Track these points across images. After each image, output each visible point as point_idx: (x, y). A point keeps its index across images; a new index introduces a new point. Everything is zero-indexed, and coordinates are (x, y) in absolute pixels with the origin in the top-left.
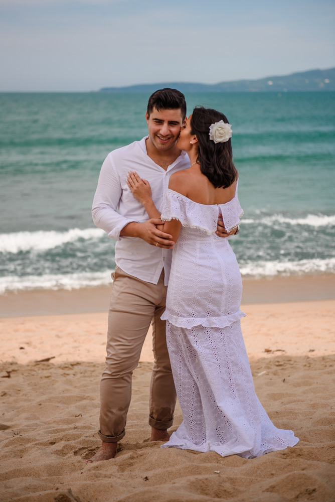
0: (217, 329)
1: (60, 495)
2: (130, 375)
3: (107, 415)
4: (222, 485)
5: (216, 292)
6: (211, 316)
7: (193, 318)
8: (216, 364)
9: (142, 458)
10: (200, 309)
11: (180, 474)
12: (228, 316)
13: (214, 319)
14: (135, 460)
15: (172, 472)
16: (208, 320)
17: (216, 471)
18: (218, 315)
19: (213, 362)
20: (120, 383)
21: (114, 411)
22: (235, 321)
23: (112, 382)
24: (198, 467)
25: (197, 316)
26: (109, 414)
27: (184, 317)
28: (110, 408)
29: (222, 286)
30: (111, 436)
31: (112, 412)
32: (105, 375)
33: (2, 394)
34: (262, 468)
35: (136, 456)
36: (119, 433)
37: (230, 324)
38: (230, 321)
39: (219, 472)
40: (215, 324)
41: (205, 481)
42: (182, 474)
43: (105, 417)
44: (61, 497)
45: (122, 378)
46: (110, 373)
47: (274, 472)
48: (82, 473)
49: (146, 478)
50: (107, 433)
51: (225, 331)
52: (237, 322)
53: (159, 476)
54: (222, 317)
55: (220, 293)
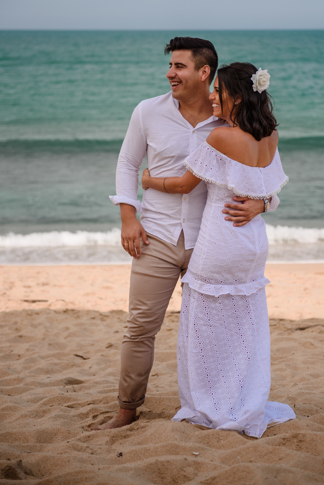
0: (244, 297)
1: (7, 466)
2: (151, 340)
3: (125, 380)
4: (185, 469)
5: (249, 261)
6: (238, 284)
7: (220, 286)
8: (238, 333)
9: (143, 430)
10: (229, 276)
11: (157, 452)
12: (254, 282)
13: (240, 286)
14: (134, 432)
15: (149, 450)
16: (235, 288)
17: (194, 453)
18: (245, 282)
19: (235, 332)
20: (140, 347)
21: (133, 376)
22: (261, 288)
23: (132, 345)
24: (177, 446)
25: (226, 284)
26: (128, 379)
27: (212, 284)
28: (129, 373)
29: (255, 255)
30: (128, 402)
31: (130, 377)
32: (126, 337)
33: (108, 346)
34: (244, 453)
35: (136, 428)
36: (137, 400)
37: (256, 290)
38: (256, 288)
39: (197, 454)
40: (242, 291)
41: (166, 464)
42: (158, 453)
43: (123, 382)
44: (7, 468)
45: (142, 342)
46: (129, 336)
47: (253, 459)
48: (68, 442)
49: (121, 454)
50: (125, 399)
51: (250, 299)
52: (262, 290)
53: (135, 453)
54: (247, 285)
55: (252, 261)
